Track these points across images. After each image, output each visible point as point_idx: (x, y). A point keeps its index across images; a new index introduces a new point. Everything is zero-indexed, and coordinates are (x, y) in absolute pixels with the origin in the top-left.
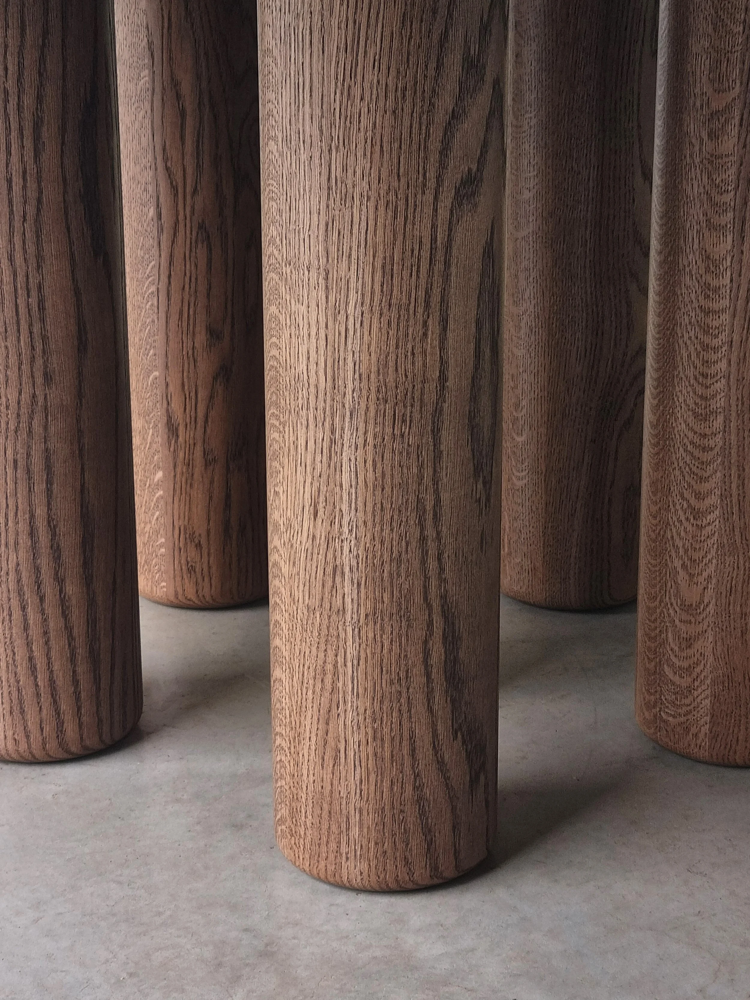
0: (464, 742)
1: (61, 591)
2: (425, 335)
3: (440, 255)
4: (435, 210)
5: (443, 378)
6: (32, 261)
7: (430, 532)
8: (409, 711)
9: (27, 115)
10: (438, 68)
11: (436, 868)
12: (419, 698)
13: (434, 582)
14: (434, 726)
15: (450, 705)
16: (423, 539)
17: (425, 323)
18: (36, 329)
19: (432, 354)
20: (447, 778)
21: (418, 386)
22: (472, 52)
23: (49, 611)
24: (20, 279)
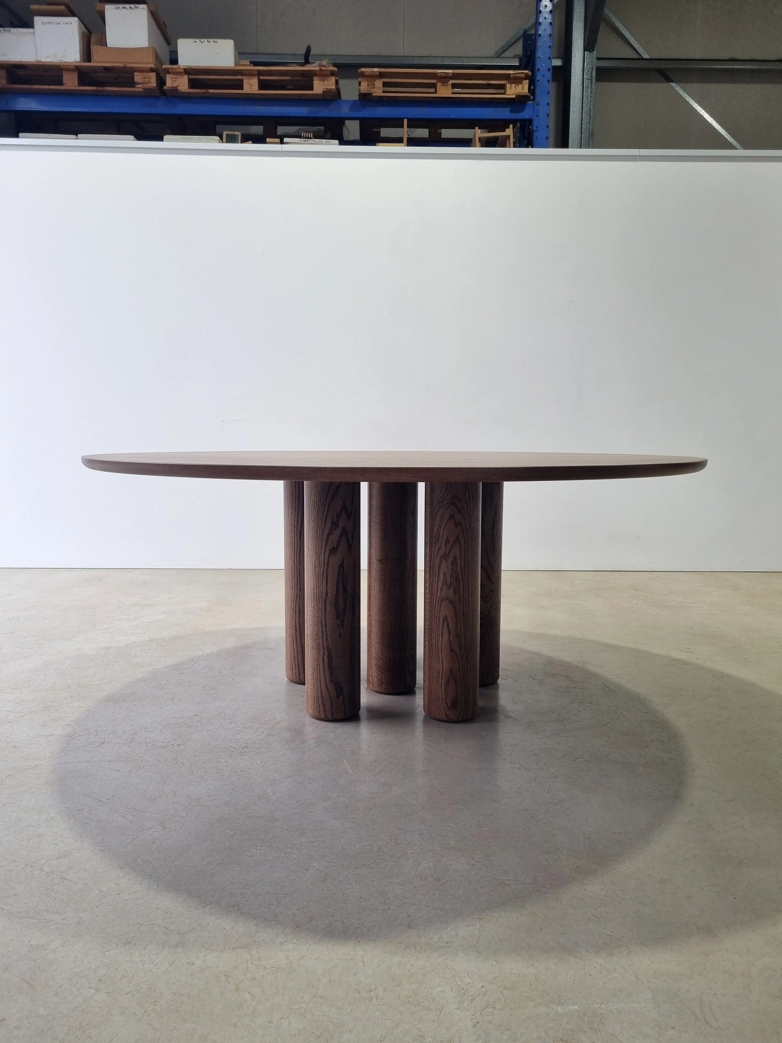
0: (334, 684)
1: (301, 641)
2: (323, 582)
3: (326, 565)
4: (325, 554)
5: (327, 594)
6: (298, 563)
7: (324, 630)
8: (320, 673)
9: (299, 531)
10: (325, 523)
11: (326, 715)
12: (322, 670)
13: (325, 642)
14: (325, 678)
15: (330, 674)
16: (322, 631)
17: (322, 580)
18: (298, 578)
19: (324, 587)
20: (329, 693)
21: (321, 594)
22: (334, 520)
23: (298, 645)
24: (296, 567)
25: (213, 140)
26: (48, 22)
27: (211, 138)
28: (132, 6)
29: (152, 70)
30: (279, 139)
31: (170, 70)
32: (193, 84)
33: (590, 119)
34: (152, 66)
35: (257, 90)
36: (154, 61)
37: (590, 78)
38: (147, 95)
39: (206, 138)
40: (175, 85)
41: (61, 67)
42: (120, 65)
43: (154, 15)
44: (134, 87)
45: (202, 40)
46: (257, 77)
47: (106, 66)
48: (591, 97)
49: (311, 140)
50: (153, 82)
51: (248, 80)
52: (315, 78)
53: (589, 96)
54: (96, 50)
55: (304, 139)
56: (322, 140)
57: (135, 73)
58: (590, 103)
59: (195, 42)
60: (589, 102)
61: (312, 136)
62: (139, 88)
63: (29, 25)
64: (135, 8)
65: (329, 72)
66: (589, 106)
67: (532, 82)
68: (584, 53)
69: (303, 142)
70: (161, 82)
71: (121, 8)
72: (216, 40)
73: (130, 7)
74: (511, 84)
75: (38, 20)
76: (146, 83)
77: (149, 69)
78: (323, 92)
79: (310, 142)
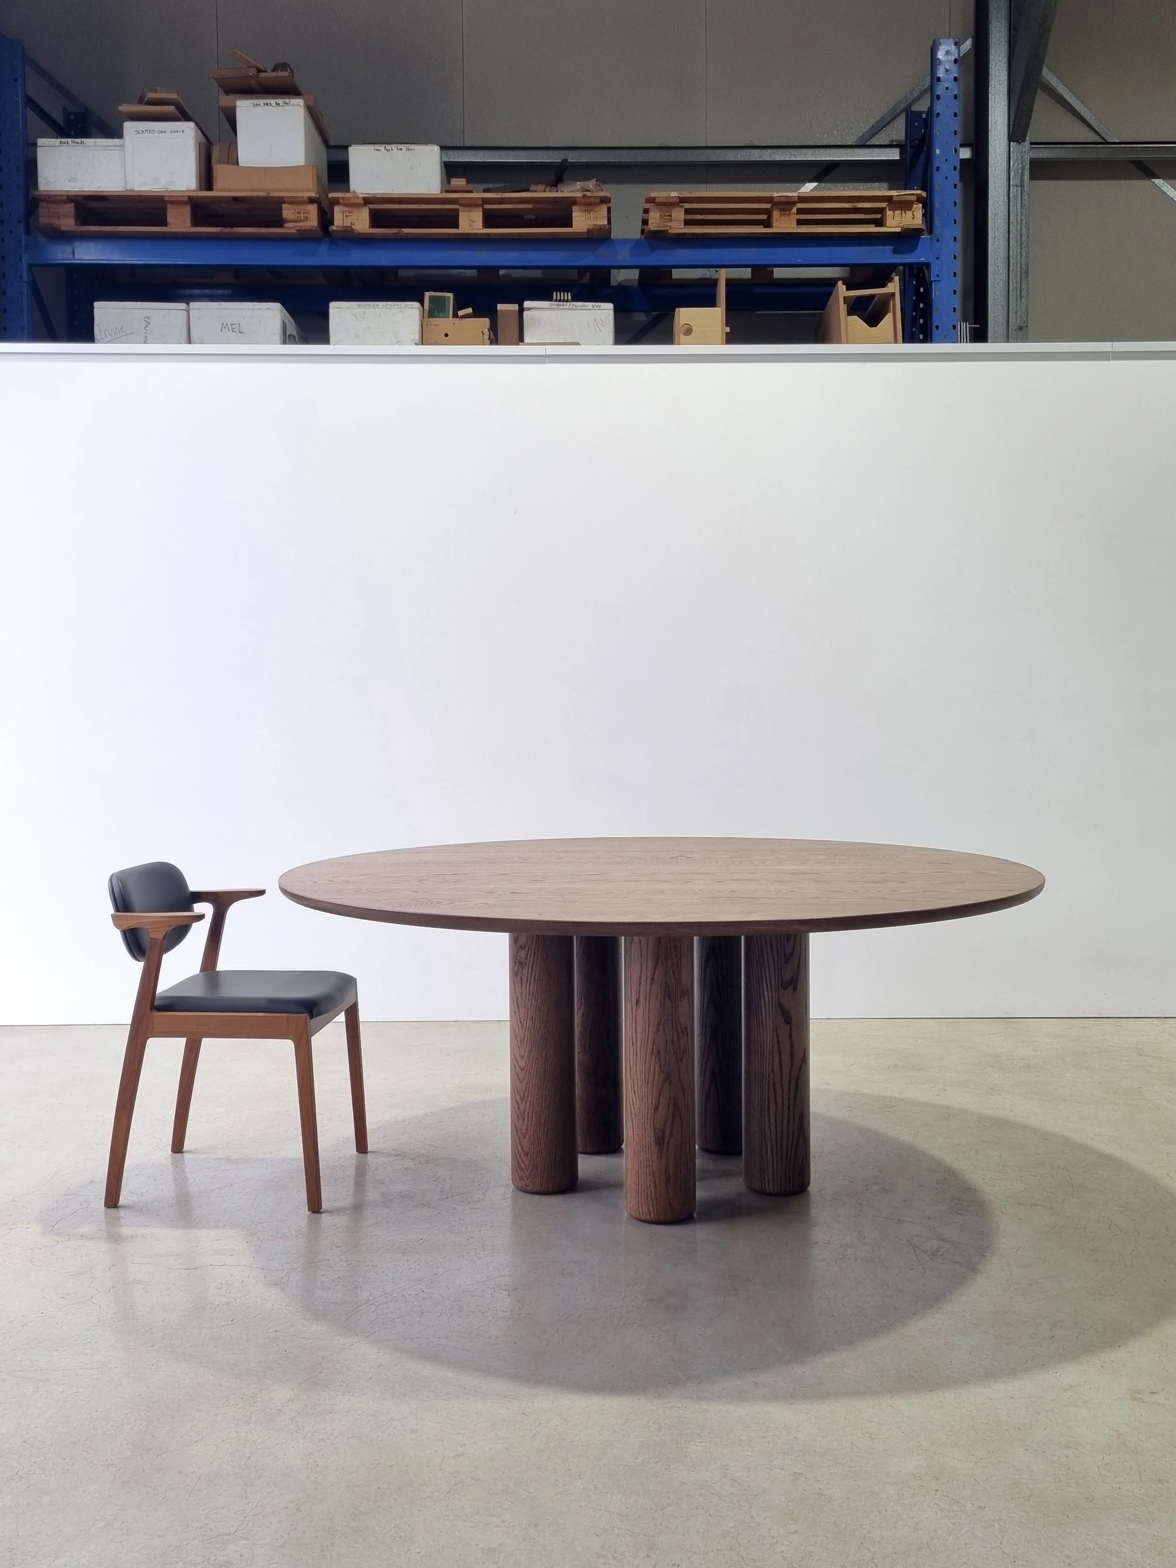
25: (410, 308)
26: (146, 130)
27: (407, 305)
28: (280, 101)
29: (311, 201)
30: (517, 305)
31: (341, 201)
32: (377, 219)
33: (1021, 249)
34: (313, 194)
35: (481, 227)
36: (315, 187)
37: (1019, 184)
38: (304, 237)
39: (398, 305)
40: (348, 224)
41: (166, 199)
42: (262, 194)
43: (313, 113)
44: (281, 226)
45: (389, 147)
46: (481, 209)
47: (238, 195)
48: (1022, 213)
49: (569, 303)
50: (312, 221)
51: (466, 214)
52: (574, 208)
53: (1019, 212)
54: (221, 171)
55: (557, 303)
56: (586, 304)
57: (284, 205)
58: (1021, 223)
59: (377, 150)
60: (1019, 222)
61: (570, 298)
62: (290, 228)
63: (115, 132)
64: (285, 105)
65: (599, 200)
66: (1019, 228)
67: (928, 206)
68: (1009, 144)
69: (555, 307)
70: (326, 218)
71: (262, 104)
72: (411, 147)
73: (276, 103)
74: (893, 210)
75: (129, 127)
76: (301, 221)
77: (307, 200)
78: (588, 229)
79: (567, 307)
